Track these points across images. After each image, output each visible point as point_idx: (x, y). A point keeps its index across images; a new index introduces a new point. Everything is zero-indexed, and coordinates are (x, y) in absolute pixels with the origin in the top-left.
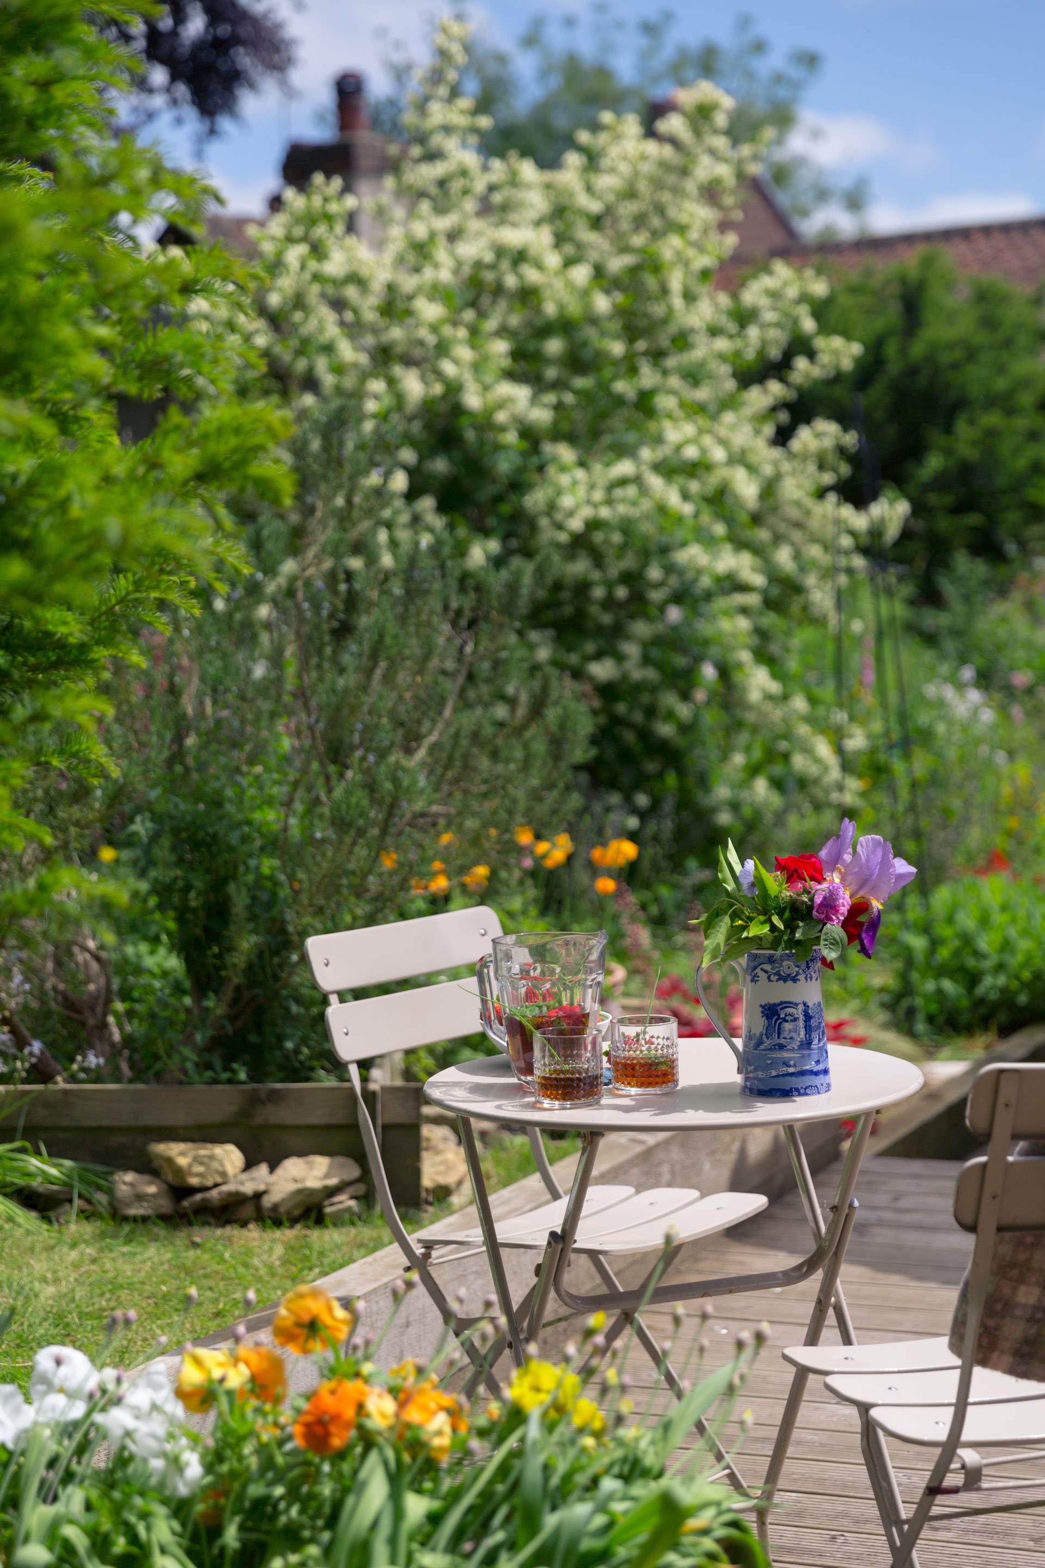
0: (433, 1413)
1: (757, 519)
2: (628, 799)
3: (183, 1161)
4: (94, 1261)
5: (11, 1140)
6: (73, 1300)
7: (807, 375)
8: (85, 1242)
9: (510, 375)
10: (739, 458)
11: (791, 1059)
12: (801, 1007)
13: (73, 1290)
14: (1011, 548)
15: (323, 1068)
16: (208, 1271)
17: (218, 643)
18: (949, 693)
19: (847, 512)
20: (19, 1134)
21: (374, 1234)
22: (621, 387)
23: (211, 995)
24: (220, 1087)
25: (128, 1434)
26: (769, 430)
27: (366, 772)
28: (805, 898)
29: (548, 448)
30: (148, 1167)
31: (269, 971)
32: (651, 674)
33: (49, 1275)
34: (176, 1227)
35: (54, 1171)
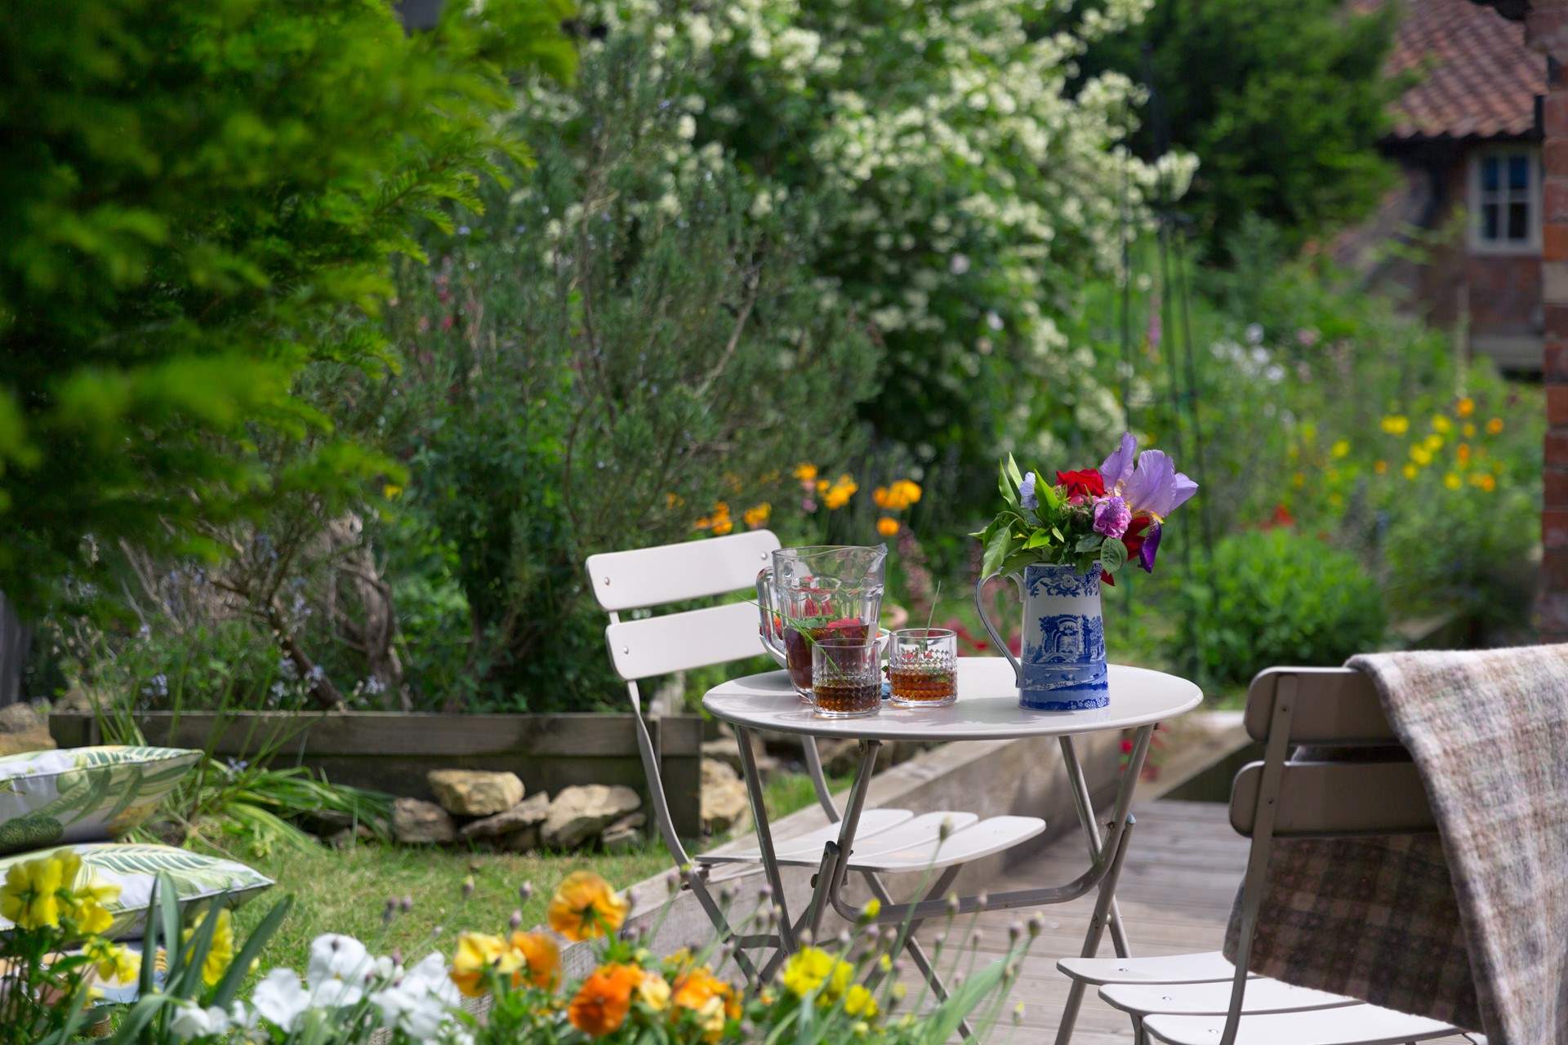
0: (707, 998)
1: (1044, 172)
2: (912, 450)
3: (462, 789)
4: (373, 884)
5: (292, 766)
6: (352, 920)
7: (1098, 28)
8: (365, 866)
9: (798, 23)
10: (1029, 111)
11: (1069, 672)
12: (1080, 621)
13: (352, 911)
14: (1301, 212)
15: (604, 701)
16: (487, 896)
17: (503, 276)
18: (1237, 352)
19: (1136, 166)
20: (300, 759)
21: (653, 862)
22: (909, 36)
23: (492, 624)
24: (501, 717)
25: (403, 1014)
26: (1058, 83)
27: (650, 402)
28: (1086, 511)
29: (836, 98)
30: (429, 794)
31: (550, 602)
32: (936, 324)
33: (328, 897)
34: (455, 853)
35: (334, 797)
